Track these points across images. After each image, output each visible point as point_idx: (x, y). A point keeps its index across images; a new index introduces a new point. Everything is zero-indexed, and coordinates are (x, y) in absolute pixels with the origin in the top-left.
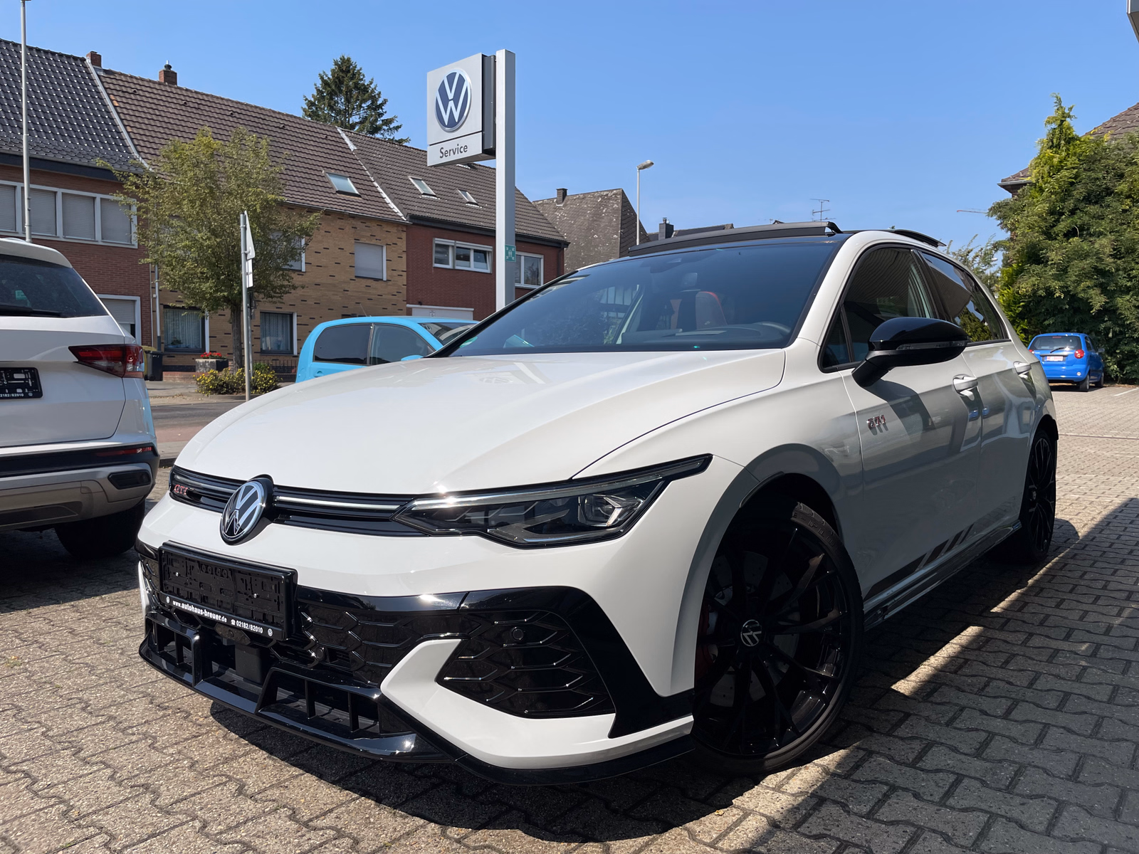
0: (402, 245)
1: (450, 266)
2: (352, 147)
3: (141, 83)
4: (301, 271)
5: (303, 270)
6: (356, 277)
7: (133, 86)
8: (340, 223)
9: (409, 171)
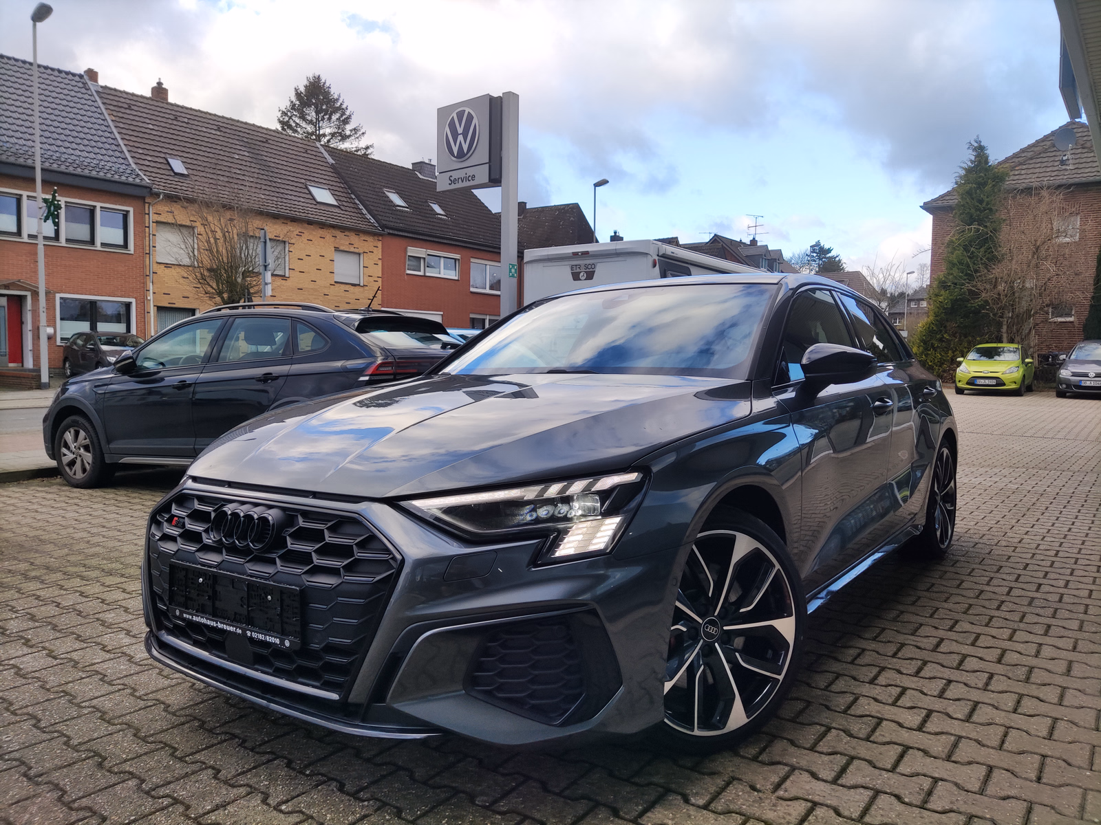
0: (378, 253)
1: (421, 273)
2: (331, 161)
3: (135, 98)
4: (284, 276)
5: (287, 275)
6: (335, 282)
7: (129, 102)
8: (321, 232)
9: (383, 184)
